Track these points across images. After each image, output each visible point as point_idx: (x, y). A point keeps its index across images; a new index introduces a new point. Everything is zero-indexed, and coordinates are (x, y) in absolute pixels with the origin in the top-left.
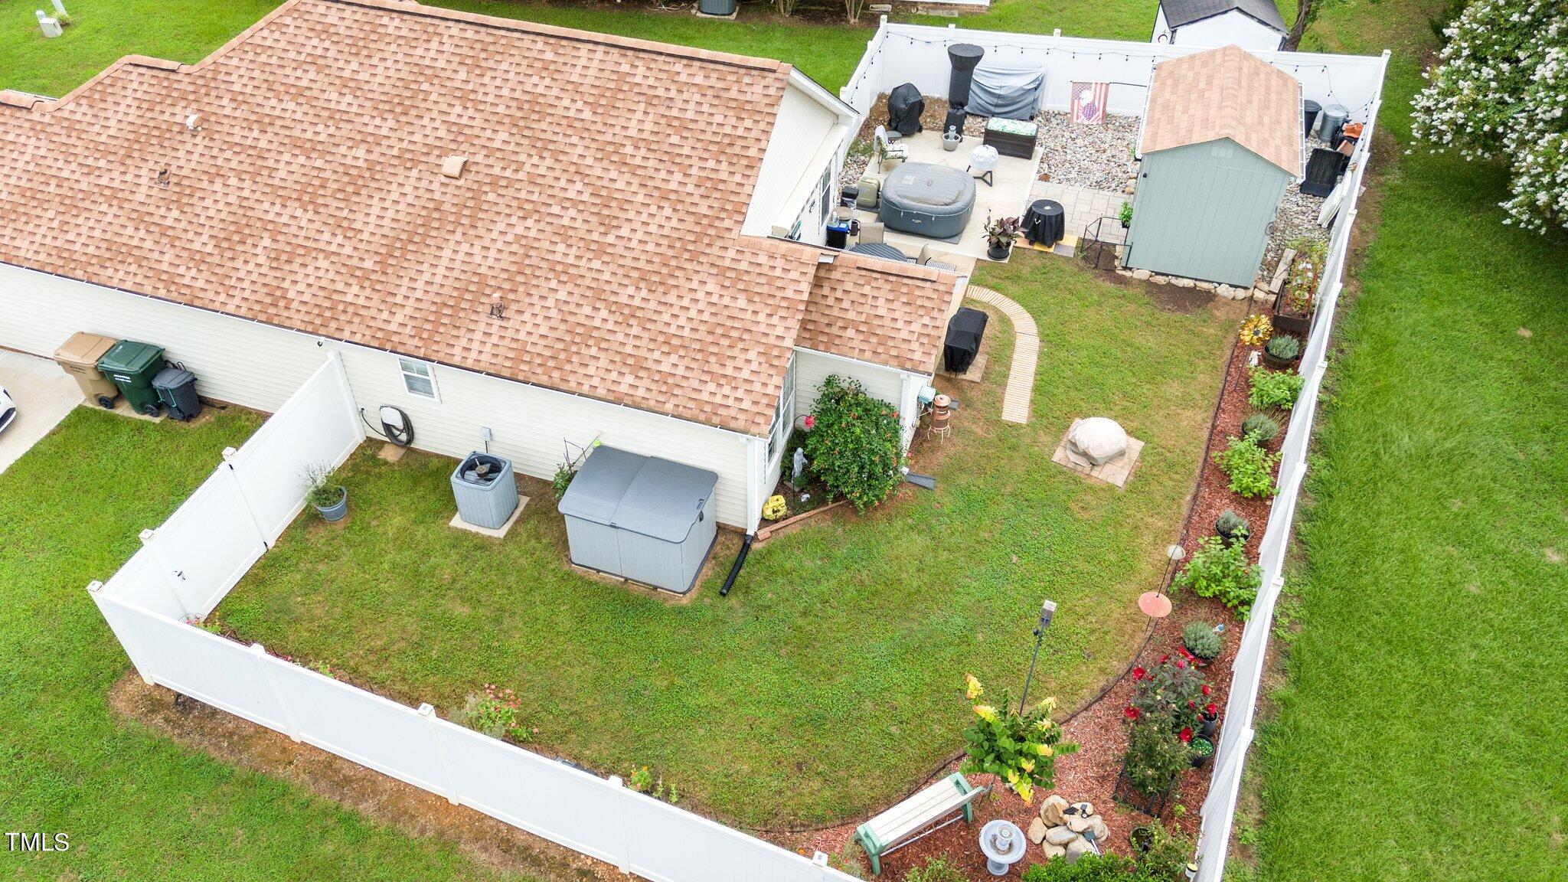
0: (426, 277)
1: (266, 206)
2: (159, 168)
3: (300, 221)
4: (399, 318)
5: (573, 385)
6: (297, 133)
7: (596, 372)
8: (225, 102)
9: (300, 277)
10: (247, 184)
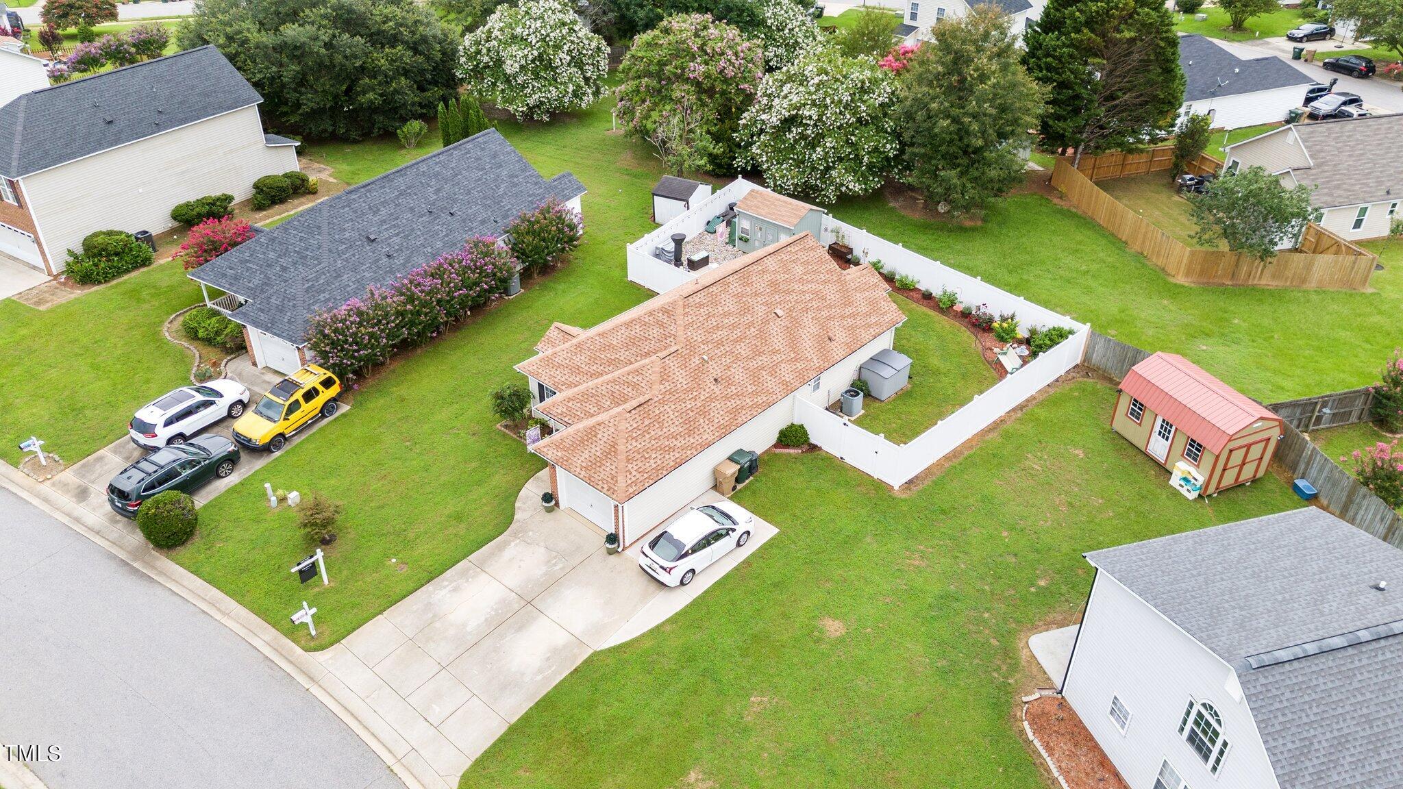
0: (807, 346)
1: (751, 364)
2: (712, 379)
3: (763, 360)
4: (816, 362)
5: (865, 342)
6: (732, 338)
7: (865, 335)
9: (784, 374)
10: (739, 363)
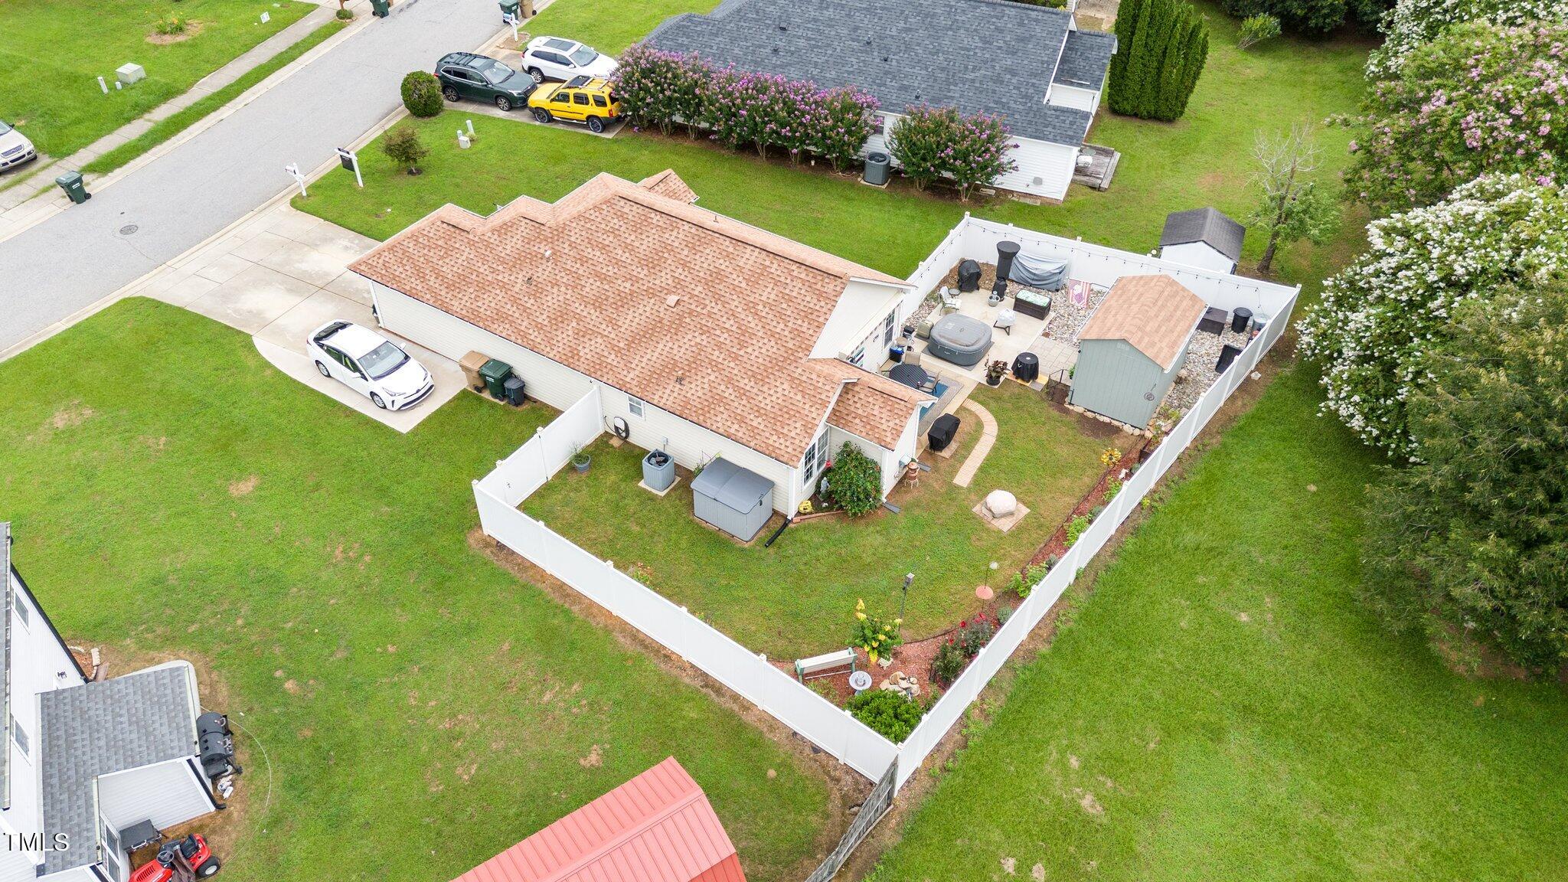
0: (649, 356)
1: (577, 305)
2: (528, 276)
3: (593, 316)
4: (631, 375)
5: (708, 425)
6: (598, 269)
7: (721, 421)
8: (566, 246)
9: (587, 345)
10: (570, 292)
